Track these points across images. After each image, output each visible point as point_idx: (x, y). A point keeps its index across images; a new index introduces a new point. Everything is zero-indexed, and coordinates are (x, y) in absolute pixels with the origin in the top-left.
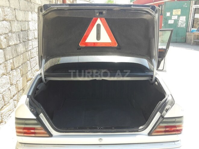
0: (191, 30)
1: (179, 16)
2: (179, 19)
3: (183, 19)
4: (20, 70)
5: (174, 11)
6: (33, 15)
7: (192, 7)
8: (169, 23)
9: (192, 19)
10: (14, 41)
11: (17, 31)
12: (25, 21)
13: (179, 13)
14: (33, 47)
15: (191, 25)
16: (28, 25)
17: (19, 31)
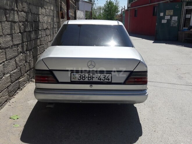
0: (183, 29)
1: (171, 17)
2: (172, 19)
3: (175, 18)
4: (32, 52)
5: (167, 11)
6: (43, 10)
7: (183, 8)
8: (162, 23)
9: (184, 19)
10: (28, 28)
11: (31, 21)
12: (37, 14)
13: (172, 13)
14: (42, 36)
15: (183, 24)
16: (39, 18)
17: (32, 21)
